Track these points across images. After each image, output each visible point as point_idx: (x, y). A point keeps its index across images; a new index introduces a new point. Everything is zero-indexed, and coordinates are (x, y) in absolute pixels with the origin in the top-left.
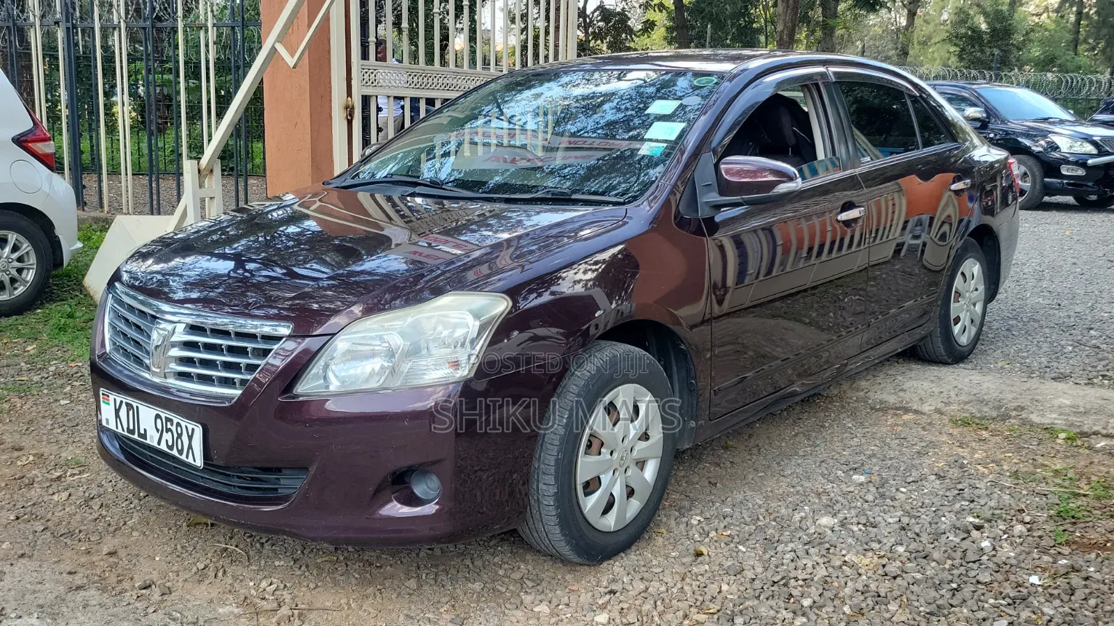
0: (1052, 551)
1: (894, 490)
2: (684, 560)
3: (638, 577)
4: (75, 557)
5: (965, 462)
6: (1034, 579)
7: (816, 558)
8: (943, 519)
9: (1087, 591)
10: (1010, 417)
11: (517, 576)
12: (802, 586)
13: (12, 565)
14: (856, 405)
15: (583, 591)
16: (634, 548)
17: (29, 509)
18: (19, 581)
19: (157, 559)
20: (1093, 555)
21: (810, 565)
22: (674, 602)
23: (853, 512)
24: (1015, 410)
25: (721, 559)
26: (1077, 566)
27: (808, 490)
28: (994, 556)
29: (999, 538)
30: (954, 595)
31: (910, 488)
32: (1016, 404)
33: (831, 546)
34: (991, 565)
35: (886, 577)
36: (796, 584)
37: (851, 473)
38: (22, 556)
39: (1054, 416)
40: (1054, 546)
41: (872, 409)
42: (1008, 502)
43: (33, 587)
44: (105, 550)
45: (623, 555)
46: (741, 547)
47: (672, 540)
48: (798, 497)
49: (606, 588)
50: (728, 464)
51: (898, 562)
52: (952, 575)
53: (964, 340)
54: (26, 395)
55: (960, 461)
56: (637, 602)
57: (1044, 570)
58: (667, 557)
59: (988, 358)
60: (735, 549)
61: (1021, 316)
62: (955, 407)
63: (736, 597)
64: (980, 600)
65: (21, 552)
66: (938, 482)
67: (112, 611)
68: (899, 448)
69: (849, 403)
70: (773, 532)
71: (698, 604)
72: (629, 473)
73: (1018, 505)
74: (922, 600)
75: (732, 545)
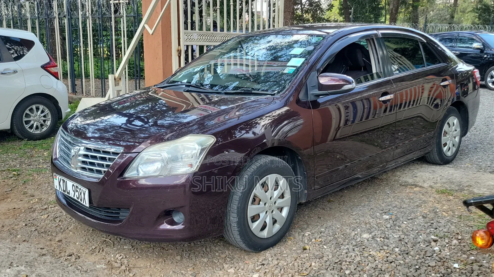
0: (468, 253)
1: (401, 222)
2: (298, 251)
3: (276, 258)
4: (45, 242)
5: (438, 210)
6: (456, 265)
7: (357, 253)
8: (420, 236)
9: (479, 272)
10: (464, 190)
11: (223, 256)
12: (348, 265)
13: (19, 244)
14: (393, 183)
15: (251, 263)
16: (277, 245)
17: (31, 221)
18: (21, 251)
19: (77, 244)
20: (487, 255)
21: (353, 256)
22: (289, 270)
23: (379, 232)
24: (467, 187)
25: (315, 251)
26: (478, 260)
27: (362, 221)
28: (440, 254)
29: (444, 246)
30: (417, 271)
31: (409, 222)
32: (468, 184)
33: (366, 247)
34: (437, 258)
35: (387, 262)
36: (345, 264)
37: (383, 214)
38: (24, 241)
39: (485, 190)
40: (470, 250)
41: (400, 185)
42: (453, 229)
43: (26, 254)
44: (57, 240)
45: (271, 248)
46: (325, 247)
47: (295, 242)
48: (356, 224)
49: (261, 262)
50: (329, 209)
51: (394, 255)
52: (418, 262)
53: (449, 154)
54: (40, 173)
55: (435, 210)
56: (273, 269)
57: (462, 261)
58: (291, 250)
59: (462, 162)
60: (322, 247)
61: (484, 142)
62: (439, 185)
63: (317, 269)
64: (428, 274)
65: (24, 239)
66: (422, 219)
67: (54, 265)
68: (409, 203)
69: (390, 182)
70: (341, 240)
71: (300, 271)
72: (274, 213)
73: (457, 231)
74: (401, 273)
75: (321, 245)
